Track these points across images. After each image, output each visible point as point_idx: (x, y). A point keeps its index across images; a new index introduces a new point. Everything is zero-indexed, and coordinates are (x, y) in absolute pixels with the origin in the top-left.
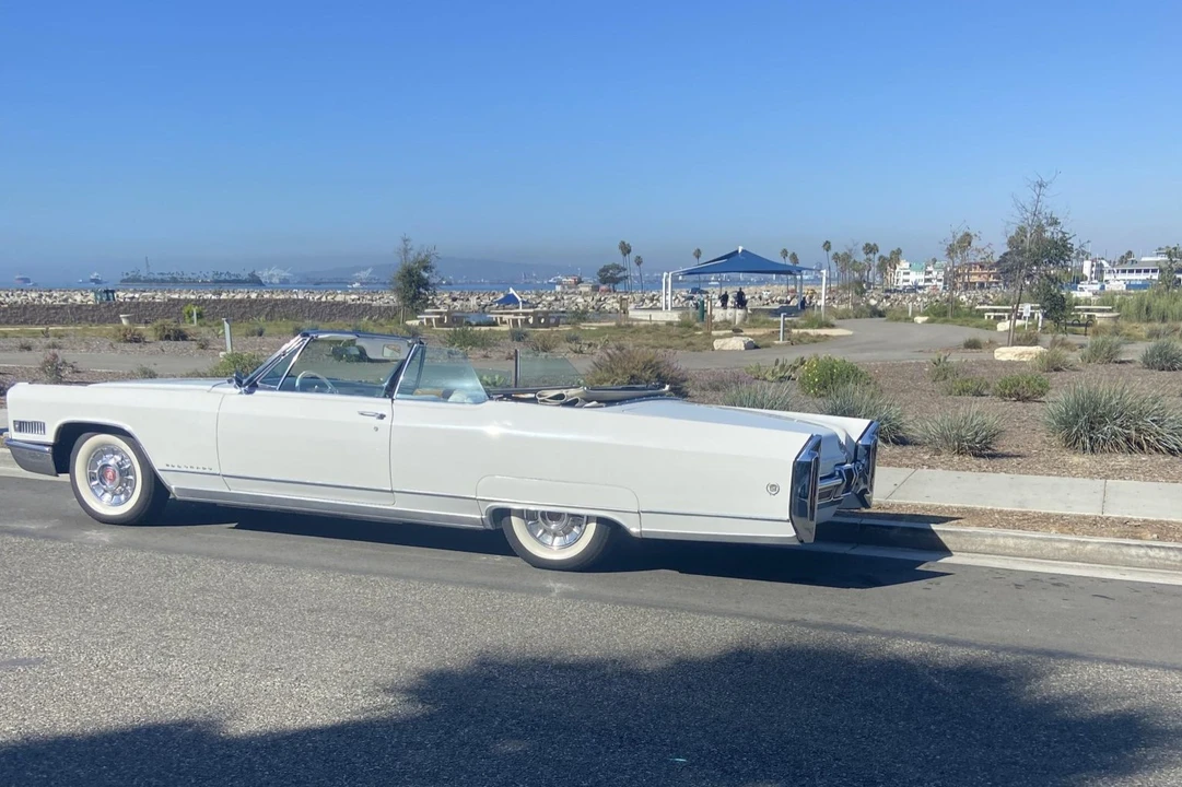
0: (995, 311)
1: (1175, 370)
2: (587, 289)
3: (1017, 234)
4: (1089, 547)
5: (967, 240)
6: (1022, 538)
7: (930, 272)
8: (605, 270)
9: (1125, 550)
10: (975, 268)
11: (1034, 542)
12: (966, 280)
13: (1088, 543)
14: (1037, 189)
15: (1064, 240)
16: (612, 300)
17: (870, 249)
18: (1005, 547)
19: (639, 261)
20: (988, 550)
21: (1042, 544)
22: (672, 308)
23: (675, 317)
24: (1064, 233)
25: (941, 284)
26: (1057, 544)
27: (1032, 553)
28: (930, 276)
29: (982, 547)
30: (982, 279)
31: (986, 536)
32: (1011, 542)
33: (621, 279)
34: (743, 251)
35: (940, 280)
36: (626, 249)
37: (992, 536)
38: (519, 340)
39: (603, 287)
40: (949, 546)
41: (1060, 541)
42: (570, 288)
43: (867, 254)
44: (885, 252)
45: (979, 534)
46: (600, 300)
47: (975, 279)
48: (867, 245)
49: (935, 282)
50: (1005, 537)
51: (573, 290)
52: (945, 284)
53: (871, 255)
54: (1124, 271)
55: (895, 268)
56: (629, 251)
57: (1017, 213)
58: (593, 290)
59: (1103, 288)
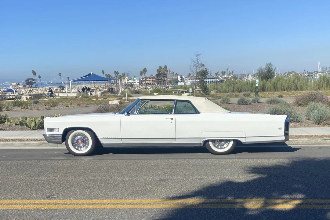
0: (174, 91)
1: (246, 105)
2: (22, 87)
3: (159, 68)
4: (319, 141)
5: (145, 70)
6: (304, 140)
7: (135, 80)
8: (28, 80)
9: (327, 141)
10: (148, 79)
11: (306, 141)
12: (147, 82)
13: (318, 140)
14: (197, 56)
15: (206, 70)
16: (35, 90)
17: (116, 73)
18: (300, 143)
19: (40, 77)
20: (296, 144)
21: (308, 141)
22: (72, 92)
23: (75, 95)
24: (206, 69)
25: (139, 83)
26: (312, 141)
27: (306, 144)
28: (135, 81)
29: (295, 143)
30: (151, 82)
31: (295, 140)
32: (301, 141)
33: (34, 83)
34: (92, 74)
35: (138, 82)
36: (34, 73)
37: (297, 140)
38: (36, 104)
39: (27, 86)
40: (287, 144)
41: (312, 140)
42: (15, 86)
43: (115, 74)
44: (120, 74)
45: (294, 140)
46: (31, 90)
47: (148, 82)
48: (115, 72)
49: (136, 83)
50: (300, 140)
51: (16, 87)
52: (140, 83)
53: (117, 75)
54: (190, 79)
55: (124, 79)
56: (35, 74)
57: (193, 63)
58: (24, 87)
59: (185, 84)
